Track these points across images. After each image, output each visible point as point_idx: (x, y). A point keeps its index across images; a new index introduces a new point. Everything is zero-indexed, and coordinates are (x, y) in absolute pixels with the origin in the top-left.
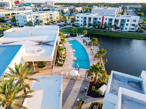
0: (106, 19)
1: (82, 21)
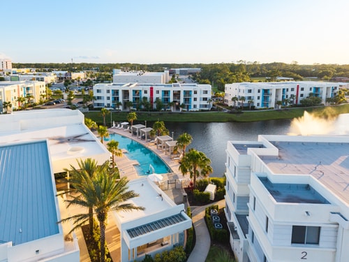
0: (158, 92)
1: (108, 98)
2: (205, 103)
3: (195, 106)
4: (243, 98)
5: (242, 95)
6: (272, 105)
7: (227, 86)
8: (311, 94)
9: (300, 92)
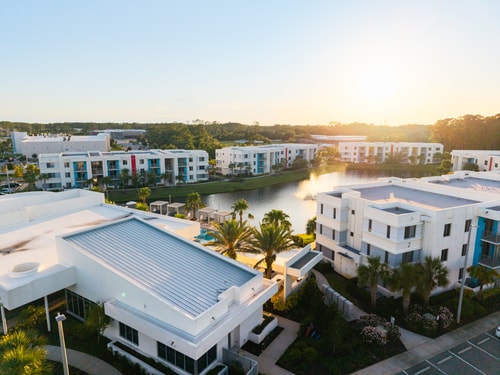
1: (68, 175)
2: (202, 172)
3: (191, 177)
4: (240, 165)
5: (239, 160)
6: (267, 170)
7: (217, 151)
8: (297, 157)
9: (289, 155)
